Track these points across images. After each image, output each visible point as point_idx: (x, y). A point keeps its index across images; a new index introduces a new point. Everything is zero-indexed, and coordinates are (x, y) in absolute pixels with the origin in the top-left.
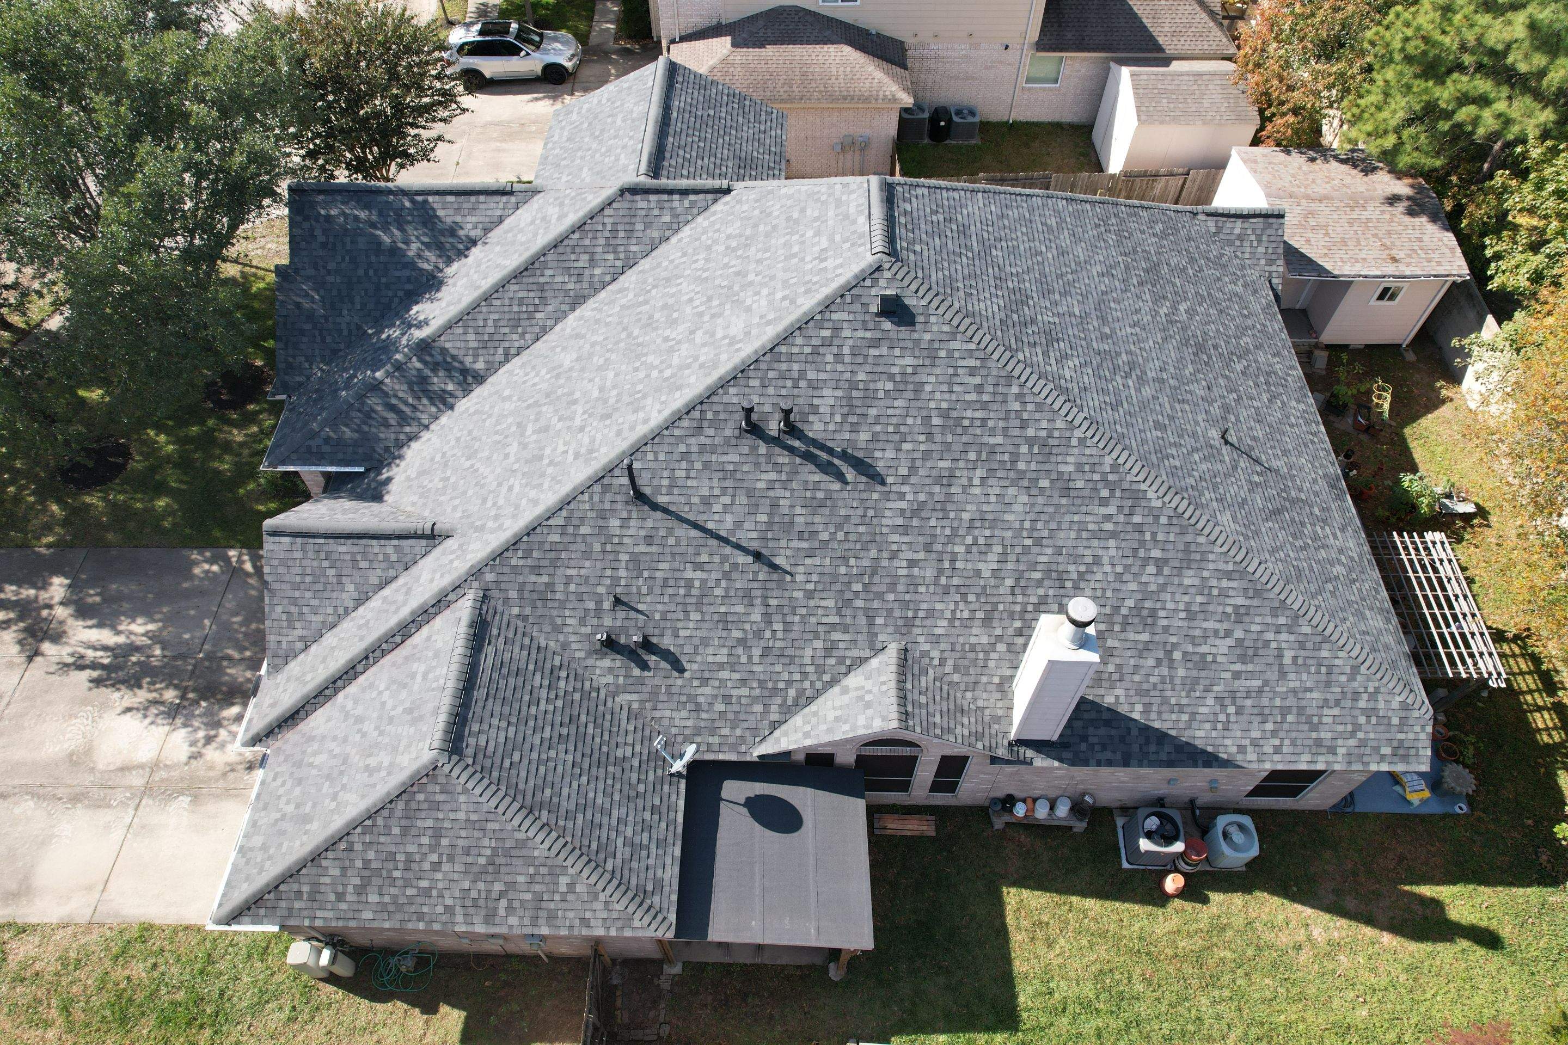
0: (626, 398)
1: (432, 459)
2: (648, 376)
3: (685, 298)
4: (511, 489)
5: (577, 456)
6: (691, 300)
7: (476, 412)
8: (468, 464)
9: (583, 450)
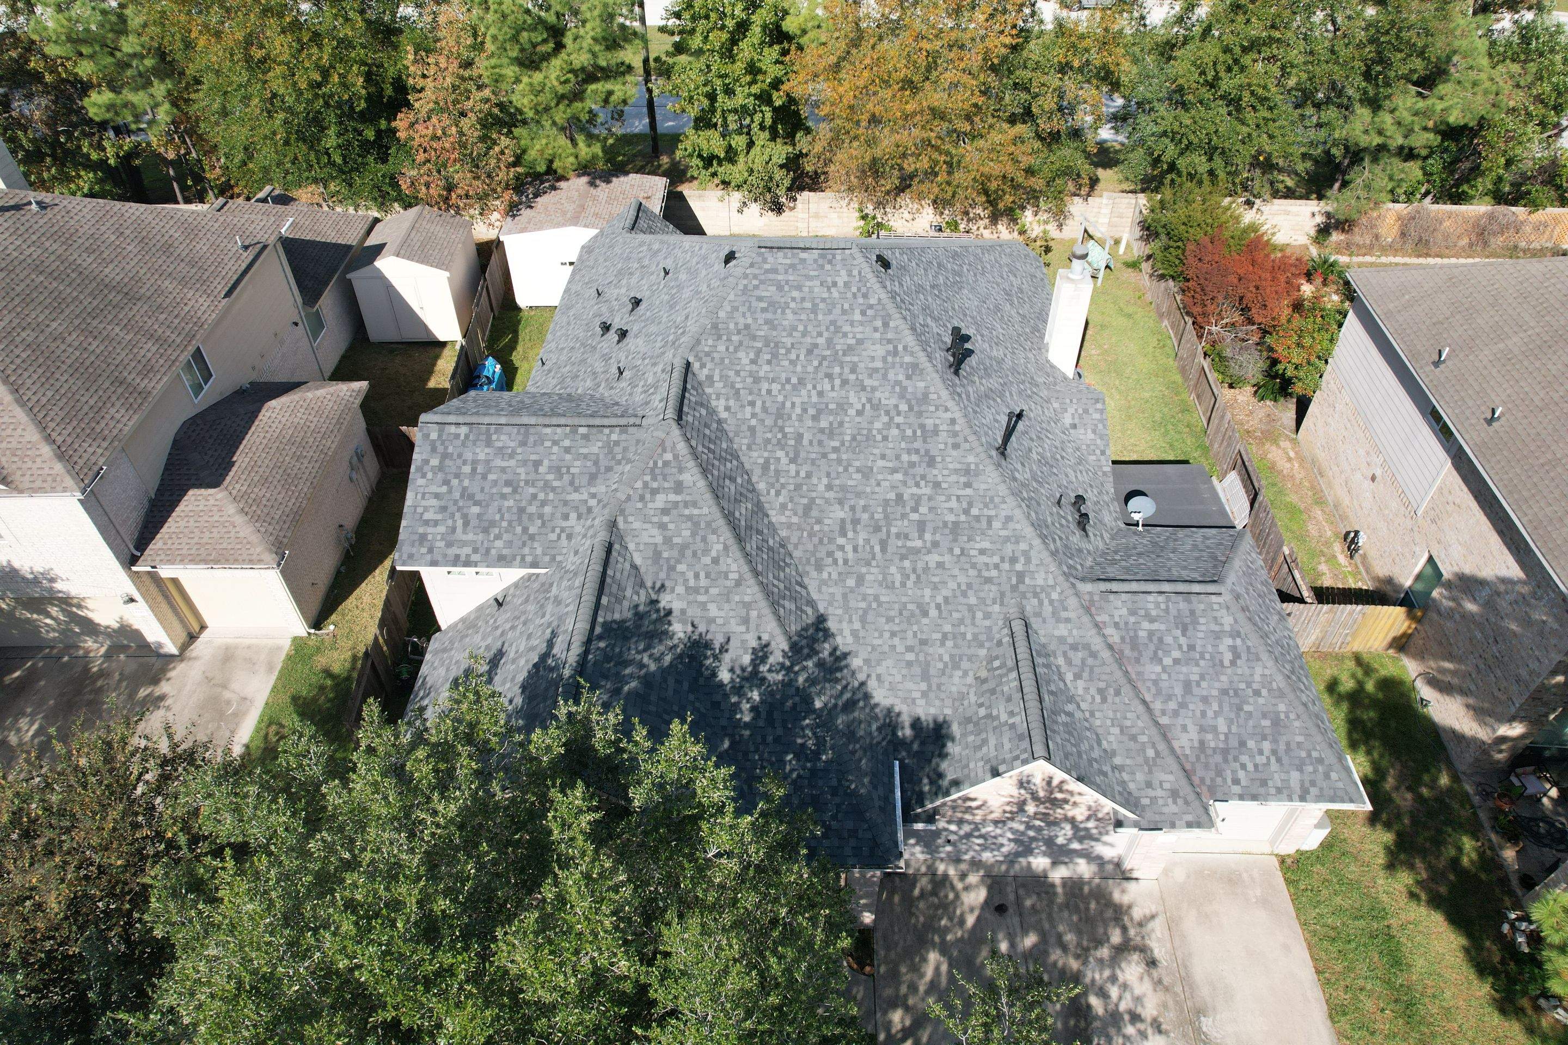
0: (918, 444)
1: (909, 664)
2: (898, 426)
3: (815, 399)
4: (982, 552)
5: (968, 485)
6: (821, 394)
7: (863, 621)
8: (933, 613)
9: (963, 479)
